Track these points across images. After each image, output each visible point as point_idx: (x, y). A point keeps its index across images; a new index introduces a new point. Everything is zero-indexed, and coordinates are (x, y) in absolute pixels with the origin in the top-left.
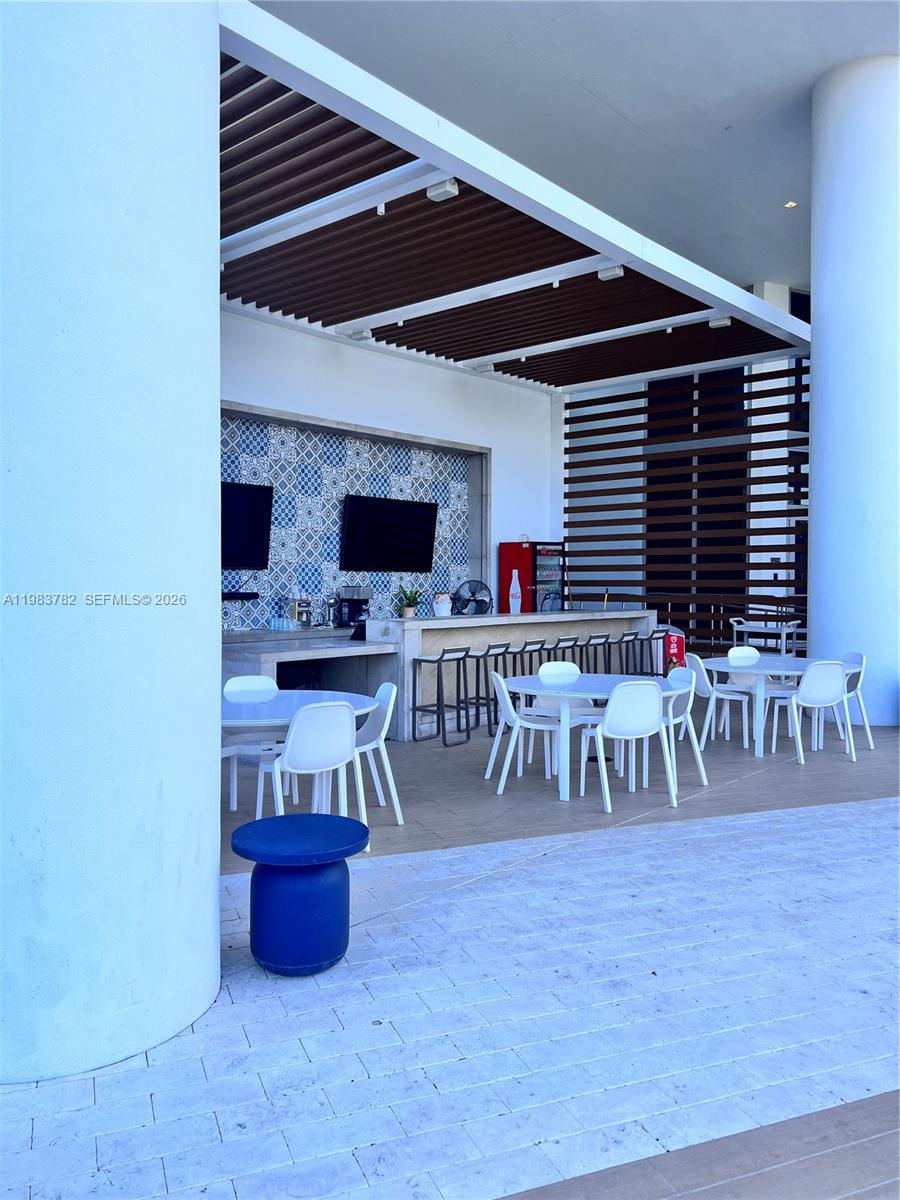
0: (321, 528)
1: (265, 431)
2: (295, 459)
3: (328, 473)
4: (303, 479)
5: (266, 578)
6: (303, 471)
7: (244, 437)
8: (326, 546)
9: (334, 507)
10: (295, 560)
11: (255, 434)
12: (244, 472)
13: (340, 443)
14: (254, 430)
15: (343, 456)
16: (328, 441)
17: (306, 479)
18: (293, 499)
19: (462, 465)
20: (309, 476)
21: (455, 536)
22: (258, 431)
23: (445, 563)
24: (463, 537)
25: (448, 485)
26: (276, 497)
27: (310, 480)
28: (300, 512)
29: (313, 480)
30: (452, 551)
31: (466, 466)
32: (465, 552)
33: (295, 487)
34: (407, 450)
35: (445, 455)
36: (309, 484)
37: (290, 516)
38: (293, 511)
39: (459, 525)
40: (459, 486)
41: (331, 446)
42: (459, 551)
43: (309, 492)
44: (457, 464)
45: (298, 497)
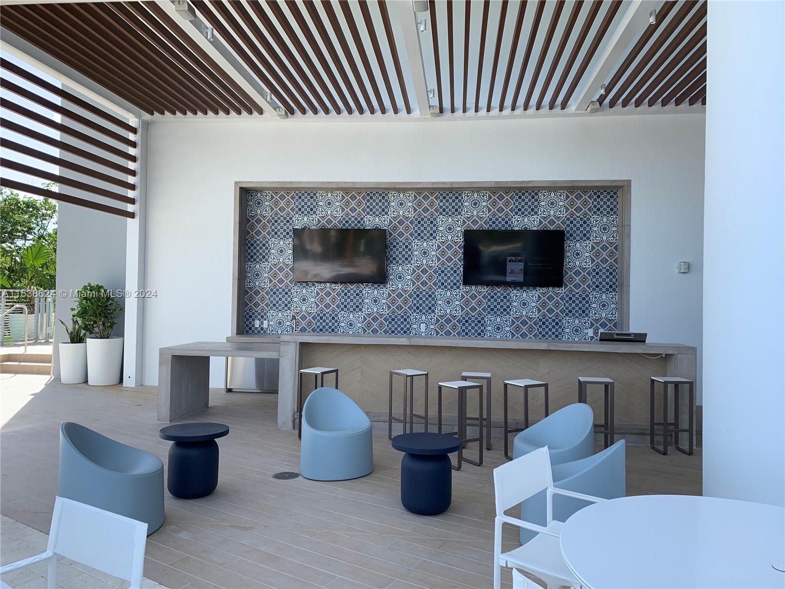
0: (435, 264)
1: (386, 198)
2: (412, 215)
3: (443, 222)
4: (419, 228)
6: (419, 222)
7: (368, 204)
8: (440, 278)
10: (411, 288)
11: (377, 201)
12: (368, 228)
13: (457, 198)
14: (377, 198)
15: (459, 207)
16: (444, 198)
17: (422, 228)
18: (410, 244)
19: (608, 200)
20: (426, 225)
21: (598, 265)
22: (380, 198)
23: (584, 291)
24: (611, 266)
25: (588, 219)
26: (395, 244)
27: (425, 229)
28: (416, 253)
29: (428, 229)
30: (594, 280)
31: (615, 200)
32: (614, 280)
33: (411, 235)
34: (533, 194)
35: (585, 192)
36: (425, 232)
37: (406, 256)
38: (410, 253)
39: (604, 254)
40: (605, 220)
41: (447, 201)
42: (604, 280)
43: (425, 238)
44: (602, 200)
45: (414, 242)
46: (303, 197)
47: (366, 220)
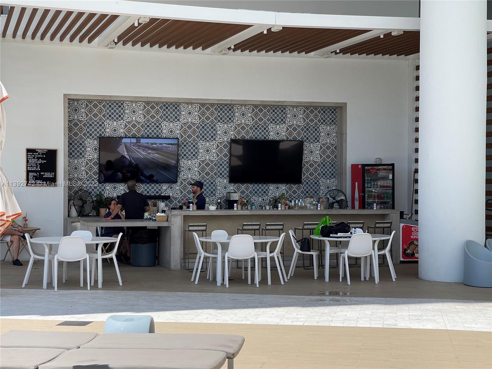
0: (215, 159)
1: (178, 108)
2: (197, 121)
3: (221, 127)
4: (203, 132)
5: (178, 188)
6: (203, 127)
7: (165, 113)
8: (219, 169)
9: (225, 146)
10: (197, 177)
11: (171, 110)
12: (165, 131)
13: (230, 110)
14: (171, 108)
15: (232, 117)
16: (221, 109)
17: (205, 132)
18: (197, 144)
19: (331, 114)
20: (208, 130)
21: (324, 160)
22: (174, 108)
23: (316, 178)
24: (332, 160)
25: (318, 128)
26: (185, 143)
27: (208, 132)
28: (201, 151)
29: (210, 132)
30: (322, 170)
31: (335, 114)
32: (334, 170)
33: (198, 137)
34: (282, 109)
35: (316, 109)
36: (208, 135)
37: (194, 153)
38: (196, 150)
39: (328, 152)
40: (328, 128)
41: (223, 112)
42: (328, 170)
43: (208, 139)
44: (326, 114)
45: (200, 143)
46: (112, 106)
47: (163, 125)
